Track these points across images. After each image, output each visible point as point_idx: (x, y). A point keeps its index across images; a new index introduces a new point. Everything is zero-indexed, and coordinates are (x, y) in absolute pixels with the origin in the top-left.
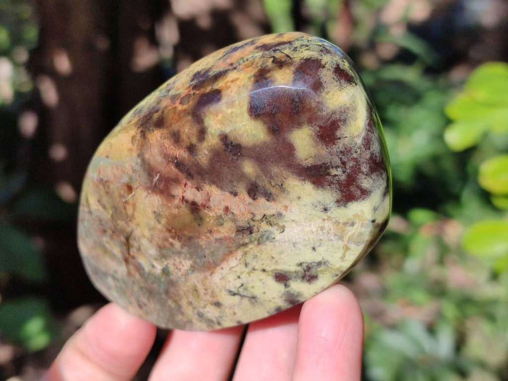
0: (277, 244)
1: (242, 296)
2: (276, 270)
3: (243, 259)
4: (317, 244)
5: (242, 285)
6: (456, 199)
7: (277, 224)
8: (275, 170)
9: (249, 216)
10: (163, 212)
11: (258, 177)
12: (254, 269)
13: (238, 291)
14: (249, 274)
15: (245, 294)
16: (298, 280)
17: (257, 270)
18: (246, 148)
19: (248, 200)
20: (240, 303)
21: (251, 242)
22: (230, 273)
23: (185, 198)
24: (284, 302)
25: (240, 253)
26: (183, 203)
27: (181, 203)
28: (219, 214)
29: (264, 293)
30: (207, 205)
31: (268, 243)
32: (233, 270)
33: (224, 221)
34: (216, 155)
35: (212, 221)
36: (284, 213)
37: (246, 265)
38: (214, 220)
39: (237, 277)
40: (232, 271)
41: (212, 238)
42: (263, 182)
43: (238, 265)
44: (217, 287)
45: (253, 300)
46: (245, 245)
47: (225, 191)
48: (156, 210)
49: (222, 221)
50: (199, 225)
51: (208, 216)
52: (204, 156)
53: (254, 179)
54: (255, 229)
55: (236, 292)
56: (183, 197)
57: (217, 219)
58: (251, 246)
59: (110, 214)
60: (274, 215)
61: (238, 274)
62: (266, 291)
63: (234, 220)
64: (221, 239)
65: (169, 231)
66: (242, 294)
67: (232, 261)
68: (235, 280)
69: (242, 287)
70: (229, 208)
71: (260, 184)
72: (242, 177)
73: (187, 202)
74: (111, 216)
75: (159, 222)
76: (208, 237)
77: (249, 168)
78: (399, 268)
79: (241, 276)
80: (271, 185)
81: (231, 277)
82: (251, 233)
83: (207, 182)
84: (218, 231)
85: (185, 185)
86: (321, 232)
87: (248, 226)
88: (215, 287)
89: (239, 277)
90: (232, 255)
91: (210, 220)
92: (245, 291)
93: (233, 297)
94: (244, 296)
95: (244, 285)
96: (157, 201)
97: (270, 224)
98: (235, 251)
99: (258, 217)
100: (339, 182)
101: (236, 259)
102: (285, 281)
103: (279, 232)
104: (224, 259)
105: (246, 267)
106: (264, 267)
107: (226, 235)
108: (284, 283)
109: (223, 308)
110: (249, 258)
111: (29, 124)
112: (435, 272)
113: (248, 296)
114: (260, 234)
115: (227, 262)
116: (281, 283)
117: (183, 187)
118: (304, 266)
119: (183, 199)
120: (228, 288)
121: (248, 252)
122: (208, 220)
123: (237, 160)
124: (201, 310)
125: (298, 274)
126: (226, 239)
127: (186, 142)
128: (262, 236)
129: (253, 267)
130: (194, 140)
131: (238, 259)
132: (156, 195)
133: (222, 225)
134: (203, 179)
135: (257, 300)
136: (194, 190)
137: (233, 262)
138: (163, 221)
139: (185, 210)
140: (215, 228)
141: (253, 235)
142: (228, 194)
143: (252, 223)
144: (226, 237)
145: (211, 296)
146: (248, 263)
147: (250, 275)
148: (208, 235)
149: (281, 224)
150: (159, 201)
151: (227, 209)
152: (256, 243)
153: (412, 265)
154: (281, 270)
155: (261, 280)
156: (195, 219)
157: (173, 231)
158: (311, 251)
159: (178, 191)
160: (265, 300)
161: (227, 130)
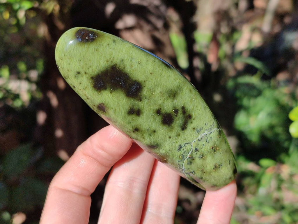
6: (286, 151)
78: (254, 193)
111: (41, 117)
112: (276, 194)
153: (262, 191)
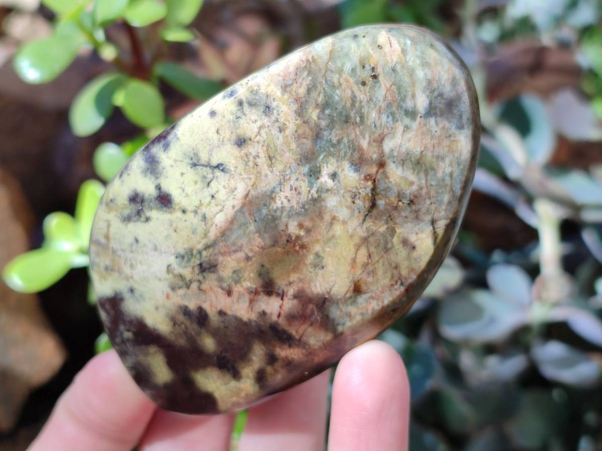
0: (173, 251)
1: (208, 165)
2: (170, 213)
3: (208, 226)
4: (134, 247)
5: (209, 184)
7: (175, 276)
8: (182, 342)
9: (204, 286)
10: (310, 272)
11: (199, 334)
12: (196, 212)
13: (213, 173)
14: (201, 204)
15: (204, 169)
16: (148, 196)
17: (191, 211)
18: (213, 365)
19: (206, 306)
20: (210, 153)
21: (200, 253)
22: (224, 201)
23: (280, 298)
24: (160, 160)
25: (213, 234)
26: (283, 291)
27: (285, 290)
28: (238, 285)
29: (182, 174)
30: (253, 294)
31: (182, 251)
32: (219, 208)
33: (232, 277)
34: (244, 355)
35: (246, 275)
36: (169, 291)
37: (204, 218)
38: (244, 276)
39: (216, 196)
40: (221, 205)
41: (246, 250)
42: (193, 328)
43: (215, 216)
44: (241, 174)
45: (195, 161)
46: (207, 247)
47: (233, 316)
48: (320, 272)
49: (235, 276)
50: (263, 266)
51: (252, 280)
52: (258, 354)
53: (203, 331)
54: (197, 270)
55: (216, 170)
56: (282, 299)
57: (240, 278)
58: (200, 246)
59: (397, 234)
60: (179, 288)
61: (213, 201)
62: (180, 177)
63: (220, 280)
64: (235, 251)
65: (303, 247)
66: (208, 169)
67: (221, 221)
68: (217, 192)
69: (208, 180)
70: (227, 295)
71: (195, 326)
72: (216, 334)
73: (278, 295)
74: (395, 232)
75: (317, 255)
76: (251, 250)
77: (209, 343)
79: (209, 199)
80: (185, 325)
81: (222, 195)
82: (201, 265)
83: (253, 323)
84: (238, 261)
85: (279, 315)
86: (134, 262)
87: (204, 274)
88: (243, 173)
89: (213, 197)
90: (221, 230)
91: (249, 275)
92: (205, 174)
93: (220, 162)
94: (206, 166)
95: (206, 184)
96: (318, 285)
97: (181, 277)
98: (218, 237)
99: (194, 286)
100: (124, 322)
101: (216, 225)
102: (162, 194)
103: (173, 266)
104: (232, 222)
105: (205, 214)
106: (185, 217)
107: (229, 259)
108: (162, 192)
109: (234, 137)
110: (201, 228)
113: (201, 167)
114: (192, 264)
115: (227, 219)
116: (165, 193)
117: (282, 313)
118: (143, 218)
119: (282, 296)
120: (227, 175)
121: (203, 238)
122: (252, 275)
123: (221, 352)
124: (266, 121)
125: (149, 205)
126: (230, 253)
127: (278, 365)
128: (189, 260)
129: (197, 216)
130: (269, 369)
131: (214, 226)
132: (318, 294)
133: (234, 272)
134: (258, 326)
135: (191, 162)
136: (268, 311)
137: (220, 219)
138: (310, 258)
139: (281, 283)
140: (242, 265)
141: (198, 262)
142: (229, 312)
143: (200, 278)
144: (230, 255)
145: (250, 154)
146: (202, 220)
147: (199, 202)
148: (250, 254)
149: (171, 276)
150: (315, 285)
151: (229, 293)
152: (195, 252)
154: (166, 211)
155: (187, 195)
156: (268, 273)
157: (297, 248)
158: (140, 238)
159: (289, 304)
160: (181, 161)
161: (233, 384)
